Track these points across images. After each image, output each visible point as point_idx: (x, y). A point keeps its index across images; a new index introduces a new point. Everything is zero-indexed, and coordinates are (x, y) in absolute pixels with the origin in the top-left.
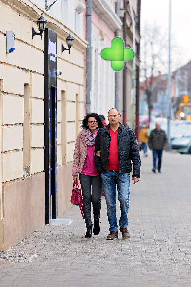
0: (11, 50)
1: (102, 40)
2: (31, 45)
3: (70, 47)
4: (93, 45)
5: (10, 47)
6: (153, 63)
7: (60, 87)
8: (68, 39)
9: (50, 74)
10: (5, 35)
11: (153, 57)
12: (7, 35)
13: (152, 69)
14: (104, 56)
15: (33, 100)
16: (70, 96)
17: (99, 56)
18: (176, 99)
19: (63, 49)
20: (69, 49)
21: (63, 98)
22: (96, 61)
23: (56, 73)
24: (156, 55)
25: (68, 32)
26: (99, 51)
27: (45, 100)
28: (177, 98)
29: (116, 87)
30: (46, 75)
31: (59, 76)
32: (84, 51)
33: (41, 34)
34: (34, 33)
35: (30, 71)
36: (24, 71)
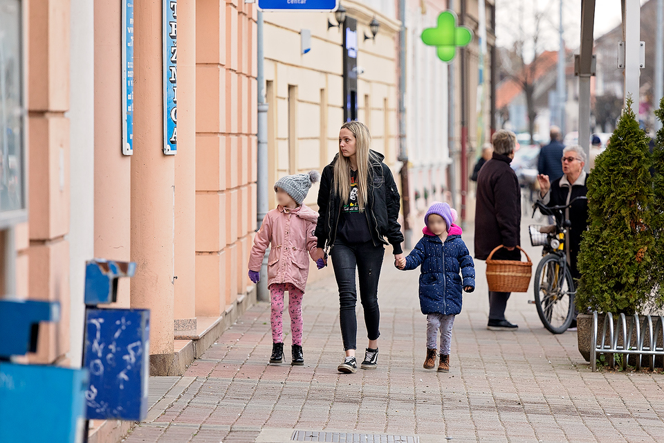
0: (306, 51)
1: (424, 13)
2: (326, 41)
3: (374, 34)
4: (408, 24)
5: (306, 48)
6: (537, 29)
7: (361, 90)
8: (372, 25)
9: (350, 75)
10: (300, 33)
11: (538, 17)
12: (302, 33)
13: (536, 41)
14: (426, 39)
15: (330, 108)
16: (376, 102)
17: (419, 42)
18: (595, 100)
19: (366, 38)
20: (373, 38)
21: (367, 104)
22: (414, 48)
23: (356, 72)
24: (542, 14)
25: (371, 14)
26: (419, 32)
27: (344, 108)
28: (597, 98)
29: (449, 84)
30: (345, 76)
31: (360, 76)
32: (396, 35)
33: (339, 26)
34: (330, 25)
35: (325, 73)
36: (318, 73)
